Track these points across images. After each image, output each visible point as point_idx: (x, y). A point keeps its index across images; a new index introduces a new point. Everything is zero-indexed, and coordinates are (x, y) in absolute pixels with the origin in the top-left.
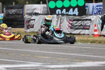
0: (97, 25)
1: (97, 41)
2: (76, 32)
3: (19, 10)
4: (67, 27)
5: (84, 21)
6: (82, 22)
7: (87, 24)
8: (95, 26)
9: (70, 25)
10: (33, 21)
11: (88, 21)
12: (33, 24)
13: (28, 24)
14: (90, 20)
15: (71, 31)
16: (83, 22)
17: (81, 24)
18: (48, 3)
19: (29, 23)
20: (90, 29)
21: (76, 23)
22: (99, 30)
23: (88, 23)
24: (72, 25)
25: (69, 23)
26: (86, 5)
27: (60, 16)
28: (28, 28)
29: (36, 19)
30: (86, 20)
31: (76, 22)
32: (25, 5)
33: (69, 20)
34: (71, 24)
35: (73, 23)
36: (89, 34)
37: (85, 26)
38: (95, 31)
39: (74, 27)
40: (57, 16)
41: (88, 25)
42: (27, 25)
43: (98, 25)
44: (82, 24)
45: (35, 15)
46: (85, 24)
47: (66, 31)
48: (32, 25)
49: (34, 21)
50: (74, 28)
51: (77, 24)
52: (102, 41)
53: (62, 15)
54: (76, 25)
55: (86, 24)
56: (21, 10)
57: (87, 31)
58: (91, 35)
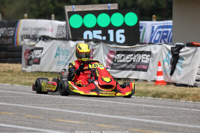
0: (162, 63)
1: (164, 93)
2: (122, 75)
3: (9, 29)
4: (105, 65)
5: (138, 55)
6: (133, 57)
7: (143, 61)
8: (159, 64)
9: (110, 61)
10: (38, 51)
11: (145, 55)
12: (39, 56)
13: (29, 57)
14: (149, 53)
15: (112, 72)
16: (135, 56)
17: (132, 60)
19: (31, 54)
20: (148, 70)
21: (123, 57)
22: (166, 72)
24: (114, 62)
25: (109, 57)
26: (140, 25)
27: (92, 43)
28: (28, 64)
29: (44, 47)
30: (142, 53)
31: (123, 55)
32: (19, 21)
33: (108, 51)
34: (113, 60)
35: (116, 57)
36: (146, 80)
37: (140, 63)
38: (159, 73)
39: (117, 66)
41: (146, 62)
42: (26, 59)
43: (164, 64)
44: (134, 61)
45: (43, 40)
46: (139, 61)
48: (37, 58)
49: (41, 51)
50: (118, 67)
51: (123, 60)
52: (174, 94)
53: (95, 42)
54: (121, 61)
55: (141, 61)
56: (11, 28)
57: (142, 73)
58: (149, 81)
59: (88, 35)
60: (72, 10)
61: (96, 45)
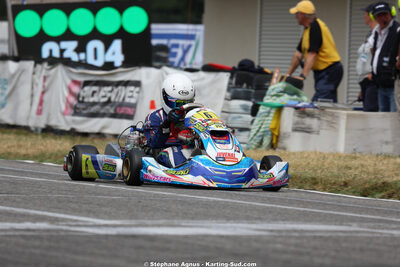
2: (93, 126)
4: (63, 107)
5: (120, 88)
6: (111, 92)
7: (127, 100)
9: (73, 100)
11: (132, 88)
14: (137, 84)
15: (74, 121)
16: (116, 90)
18: (14, 16)
20: (136, 117)
21: (94, 92)
23: (130, 94)
24: (79, 102)
25: (71, 92)
27: (45, 65)
30: (126, 84)
33: (69, 82)
35: (82, 94)
39: (84, 109)
40: (35, 66)
44: (112, 99)
47: (59, 121)
50: (85, 112)
54: (91, 100)
55: (124, 99)
59: (51, 51)
60: (20, 3)
61: (51, 69)
